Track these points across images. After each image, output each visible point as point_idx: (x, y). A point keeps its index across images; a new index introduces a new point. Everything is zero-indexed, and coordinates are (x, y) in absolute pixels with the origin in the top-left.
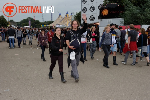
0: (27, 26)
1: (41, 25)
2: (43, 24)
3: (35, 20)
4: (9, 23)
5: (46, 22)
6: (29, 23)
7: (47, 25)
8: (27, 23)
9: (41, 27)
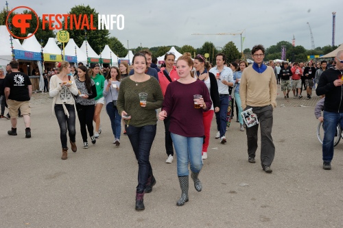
0: (278, 60)
1: (309, 57)
2: (313, 53)
3: (295, 46)
4: (243, 56)
5: (319, 48)
6: (283, 53)
7: (321, 54)
8: (278, 54)
9: (307, 60)
